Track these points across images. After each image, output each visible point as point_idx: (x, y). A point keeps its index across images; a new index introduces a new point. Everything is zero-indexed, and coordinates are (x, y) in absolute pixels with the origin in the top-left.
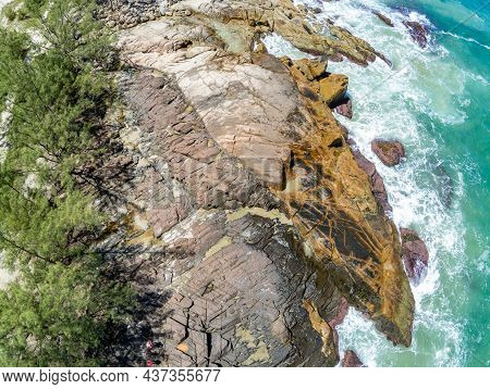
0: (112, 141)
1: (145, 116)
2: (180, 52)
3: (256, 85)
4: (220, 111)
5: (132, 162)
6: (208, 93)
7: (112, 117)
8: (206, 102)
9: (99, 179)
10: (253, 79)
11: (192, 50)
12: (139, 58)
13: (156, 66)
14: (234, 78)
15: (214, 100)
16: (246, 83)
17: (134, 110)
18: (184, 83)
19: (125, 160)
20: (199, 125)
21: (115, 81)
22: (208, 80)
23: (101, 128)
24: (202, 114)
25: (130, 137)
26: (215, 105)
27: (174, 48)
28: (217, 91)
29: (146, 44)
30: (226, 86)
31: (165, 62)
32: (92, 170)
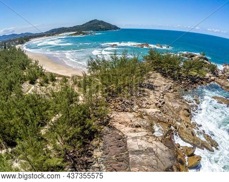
0: (89, 151)
1: (108, 148)
2: (134, 129)
3: (159, 151)
4: (139, 157)
5: (92, 162)
6: (137, 148)
7: (94, 143)
8: (134, 152)
9: (75, 162)
10: (158, 149)
11: (139, 129)
12: (117, 125)
13: (122, 130)
14: (151, 146)
15: (138, 152)
16: (155, 150)
17: (104, 144)
18: (129, 141)
19: (90, 161)
20: (127, 160)
21: (103, 130)
22: (139, 143)
23: (89, 144)
24: (130, 156)
25: (97, 153)
26: (138, 154)
27: (132, 126)
28: (141, 149)
29: (122, 120)
30: (146, 148)
31: (125, 130)
32: (75, 157)
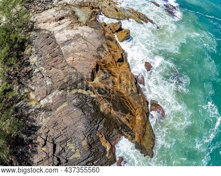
0: (26, 61)
1: (40, 50)
2: (59, 22)
3: (86, 35)
4: (69, 47)
5: (32, 70)
6: (66, 39)
7: (27, 51)
8: (64, 43)
9: (19, 77)
10: (85, 33)
11: (63, 21)
12: (41, 26)
13: (47, 28)
14: (77, 32)
15: (68, 42)
16: (82, 34)
17: (36, 48)
18: (57, 36)
19: (30, 69)
20: (60, 53)
21: (31, 36)
22: (66, 34)
23: (22, 56)
24: (62, 49)
25: (33, 60)
26: (68, 44)
27: (56, 20)
28: (69, 38)
29: (45, 19)
30: (73, 36)
31: (51, 27)
32: (17, 73)
